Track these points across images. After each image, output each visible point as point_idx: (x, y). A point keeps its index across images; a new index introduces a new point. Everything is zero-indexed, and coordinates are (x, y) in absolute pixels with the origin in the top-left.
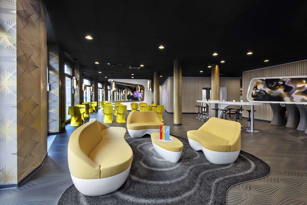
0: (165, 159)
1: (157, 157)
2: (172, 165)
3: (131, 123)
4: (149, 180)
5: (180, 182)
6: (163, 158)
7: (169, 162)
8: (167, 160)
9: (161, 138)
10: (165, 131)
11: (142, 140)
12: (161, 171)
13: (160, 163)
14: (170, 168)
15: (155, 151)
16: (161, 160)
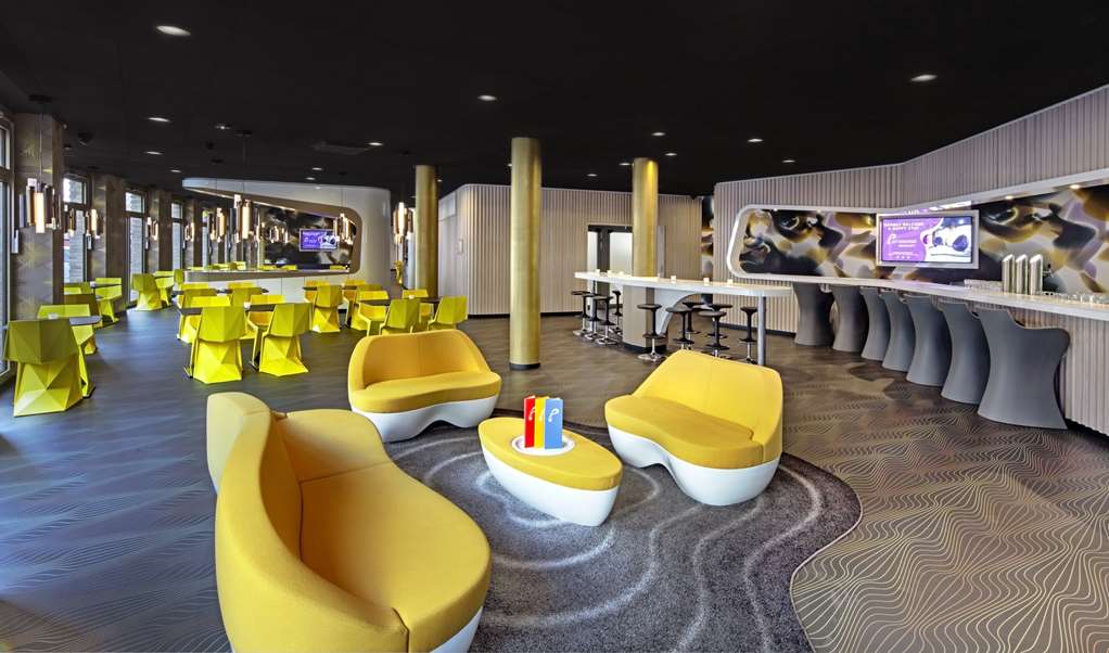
0: (553, 518)
1: (521, 514)
2: (590, 536)
3: (366, 386)
4: (545, 614)
5: (646, 596)
6: (545, 516)
7: (576, 526)
8: (563, 520)
9: (530, 442)
10: (547, 416)
11: (426, 449)
12: (568, 569)
13: (546, 537)
14: (589, 549)
15: (505, 492)
16: (544, 524)
